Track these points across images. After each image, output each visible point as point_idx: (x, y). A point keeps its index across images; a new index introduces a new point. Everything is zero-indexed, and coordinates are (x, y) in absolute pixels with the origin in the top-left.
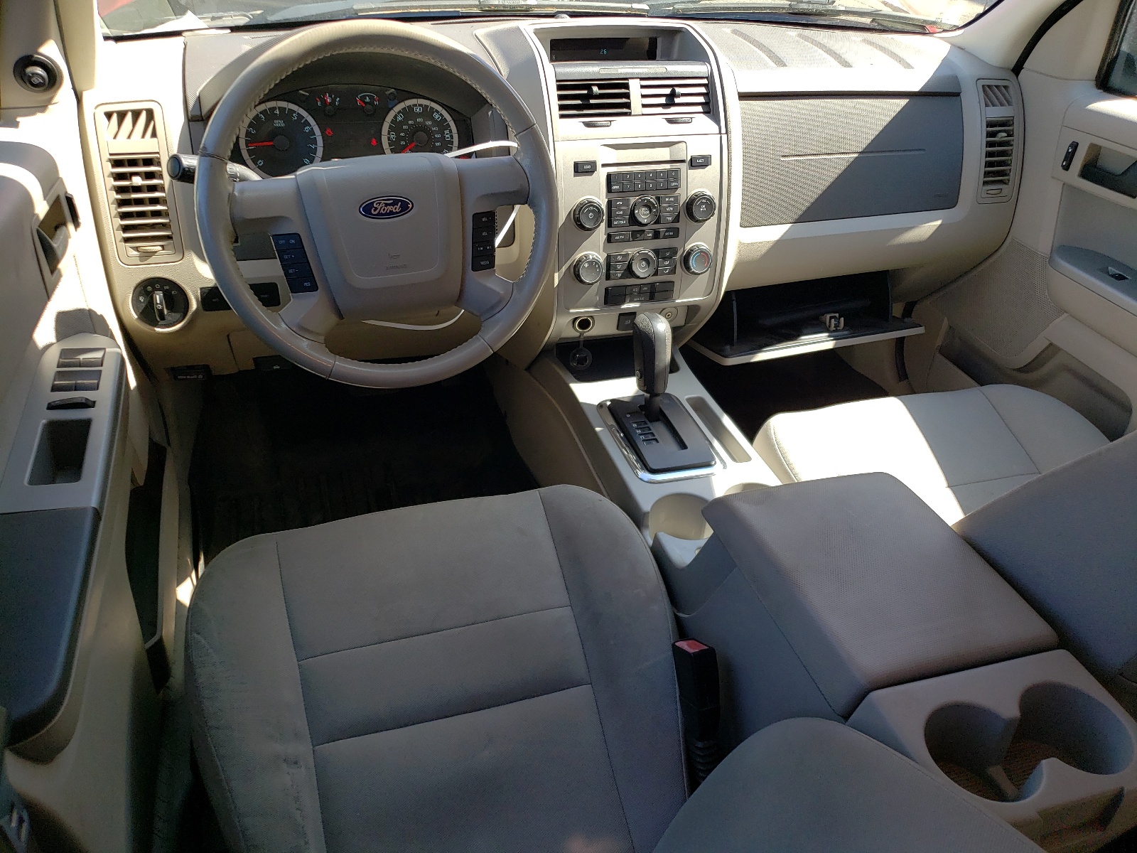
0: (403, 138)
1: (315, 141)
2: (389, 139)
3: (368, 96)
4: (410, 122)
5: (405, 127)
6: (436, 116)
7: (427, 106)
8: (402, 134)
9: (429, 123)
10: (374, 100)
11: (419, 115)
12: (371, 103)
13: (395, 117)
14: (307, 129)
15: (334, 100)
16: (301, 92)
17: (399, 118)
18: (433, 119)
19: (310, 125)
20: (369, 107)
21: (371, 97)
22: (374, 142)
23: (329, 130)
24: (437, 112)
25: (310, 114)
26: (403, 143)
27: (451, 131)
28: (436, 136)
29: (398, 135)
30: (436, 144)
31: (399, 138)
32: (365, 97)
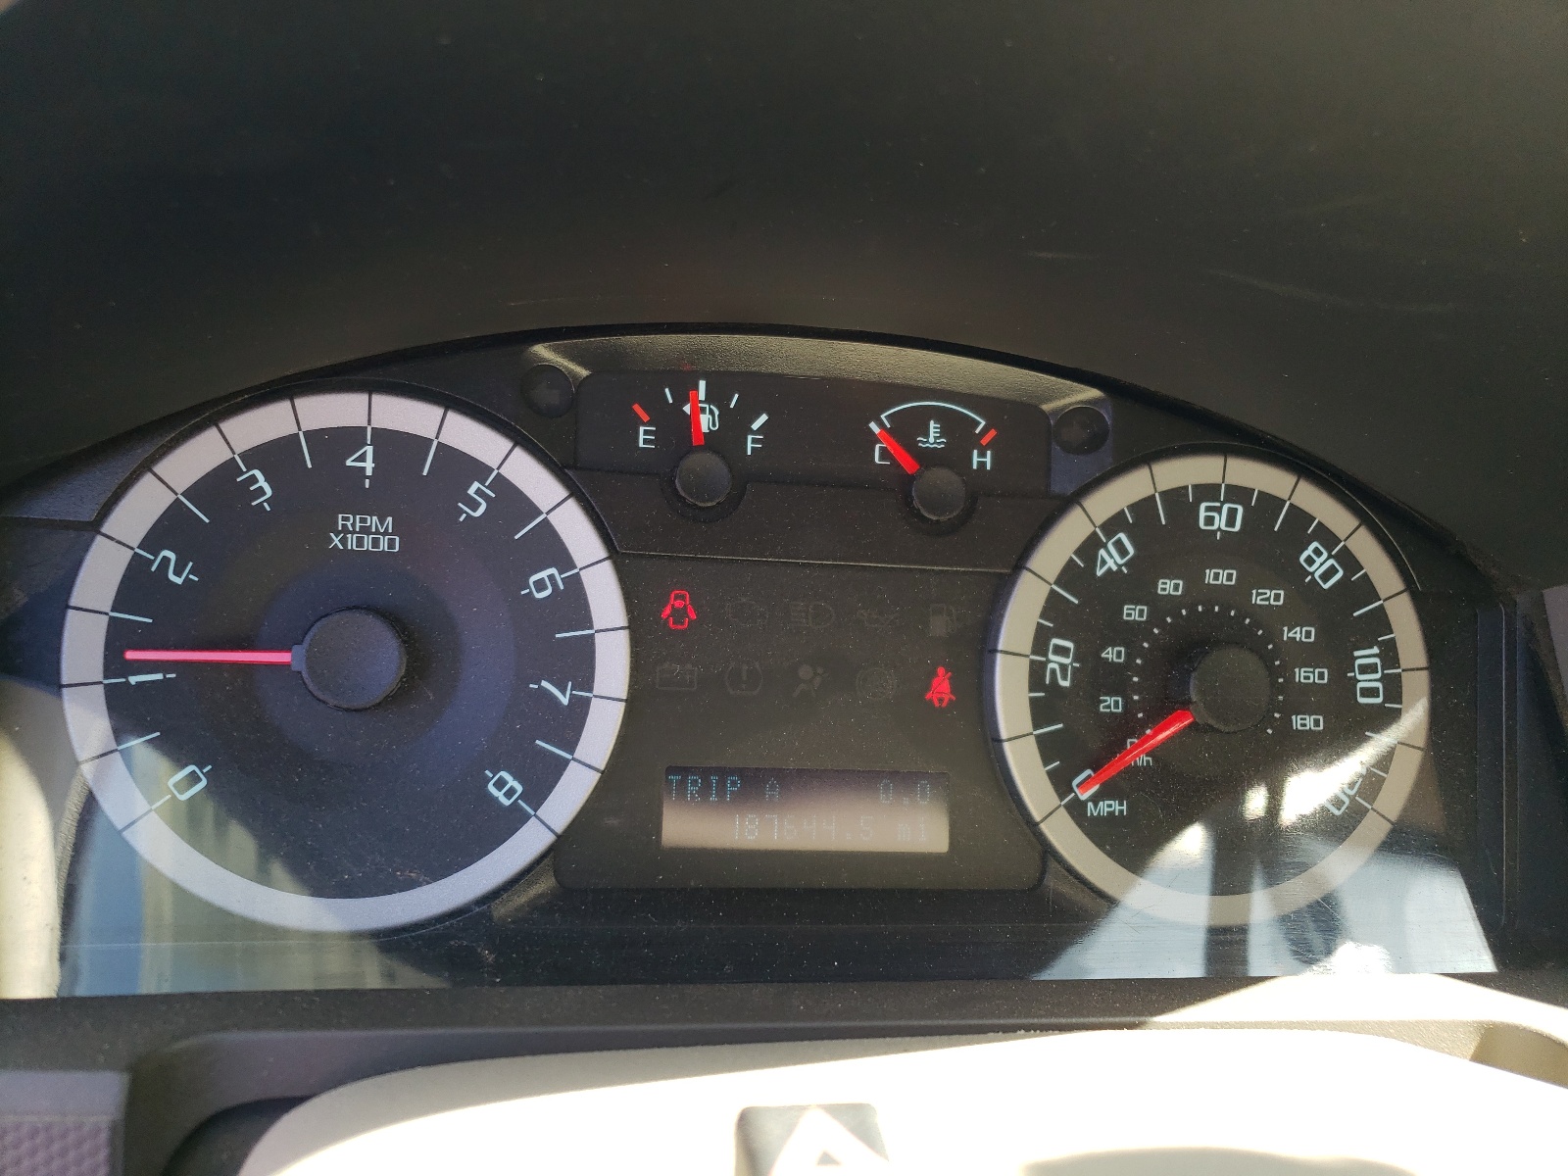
0: (1113, 679)
1: (580, 665)
2: (1036, 673)
3: (940, 415)
4: (1168, 587)
5: (1133, 613)
6: (1318, 563)
7: (1271, 503)
8: (1110, 654)
9: (1268, 597)
10: (975, 442)
11: (1223, 550)
12: (953, 456)
13: (1089, 548)
14: (543, 582)
15: (734, 424)
16: (542, 351)
17: (1111, 560)
18: (1292, 575)
19: (564, 560)
20: (942, 478)
21: (954, 425)
22: (942, 689)
23: (678, 601)
24: (1327, 537)
25: (575, 492)
26: (1111, 704)
27: (1390, 654)
28: (1302, 675)
29: (1088, 655)
30: (1296, 722)
31: (1096, 677)
32: (921, 417)
